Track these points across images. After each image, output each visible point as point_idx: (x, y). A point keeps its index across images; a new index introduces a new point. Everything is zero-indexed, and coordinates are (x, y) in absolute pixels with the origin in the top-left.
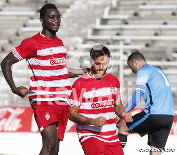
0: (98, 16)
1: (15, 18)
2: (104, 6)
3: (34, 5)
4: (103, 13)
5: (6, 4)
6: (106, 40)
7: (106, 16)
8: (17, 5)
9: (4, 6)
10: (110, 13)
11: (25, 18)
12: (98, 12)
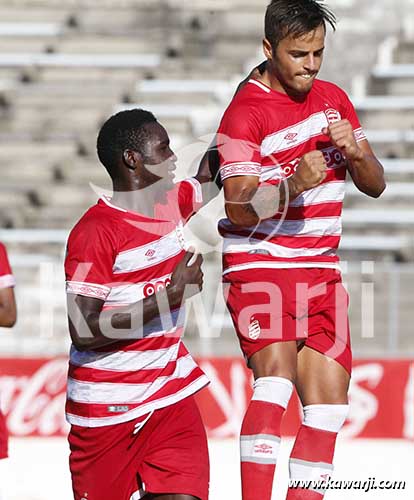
0: (358, 67)
1: (95, 75)
2: (378, 38)
3: (157, 33)
4: (375, 61)
5: (67, 30)
6: (385, 145)
7: (385, 67)
8: (104, 33)
9: (61, 37)
10: (396, 59)
11: (128, 76)
12: (359, 54)
